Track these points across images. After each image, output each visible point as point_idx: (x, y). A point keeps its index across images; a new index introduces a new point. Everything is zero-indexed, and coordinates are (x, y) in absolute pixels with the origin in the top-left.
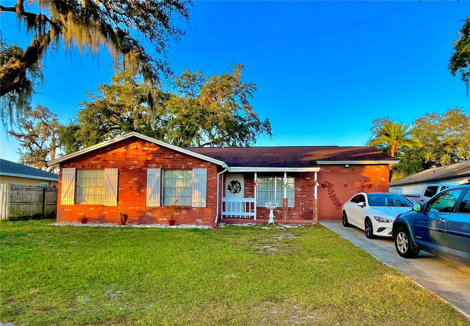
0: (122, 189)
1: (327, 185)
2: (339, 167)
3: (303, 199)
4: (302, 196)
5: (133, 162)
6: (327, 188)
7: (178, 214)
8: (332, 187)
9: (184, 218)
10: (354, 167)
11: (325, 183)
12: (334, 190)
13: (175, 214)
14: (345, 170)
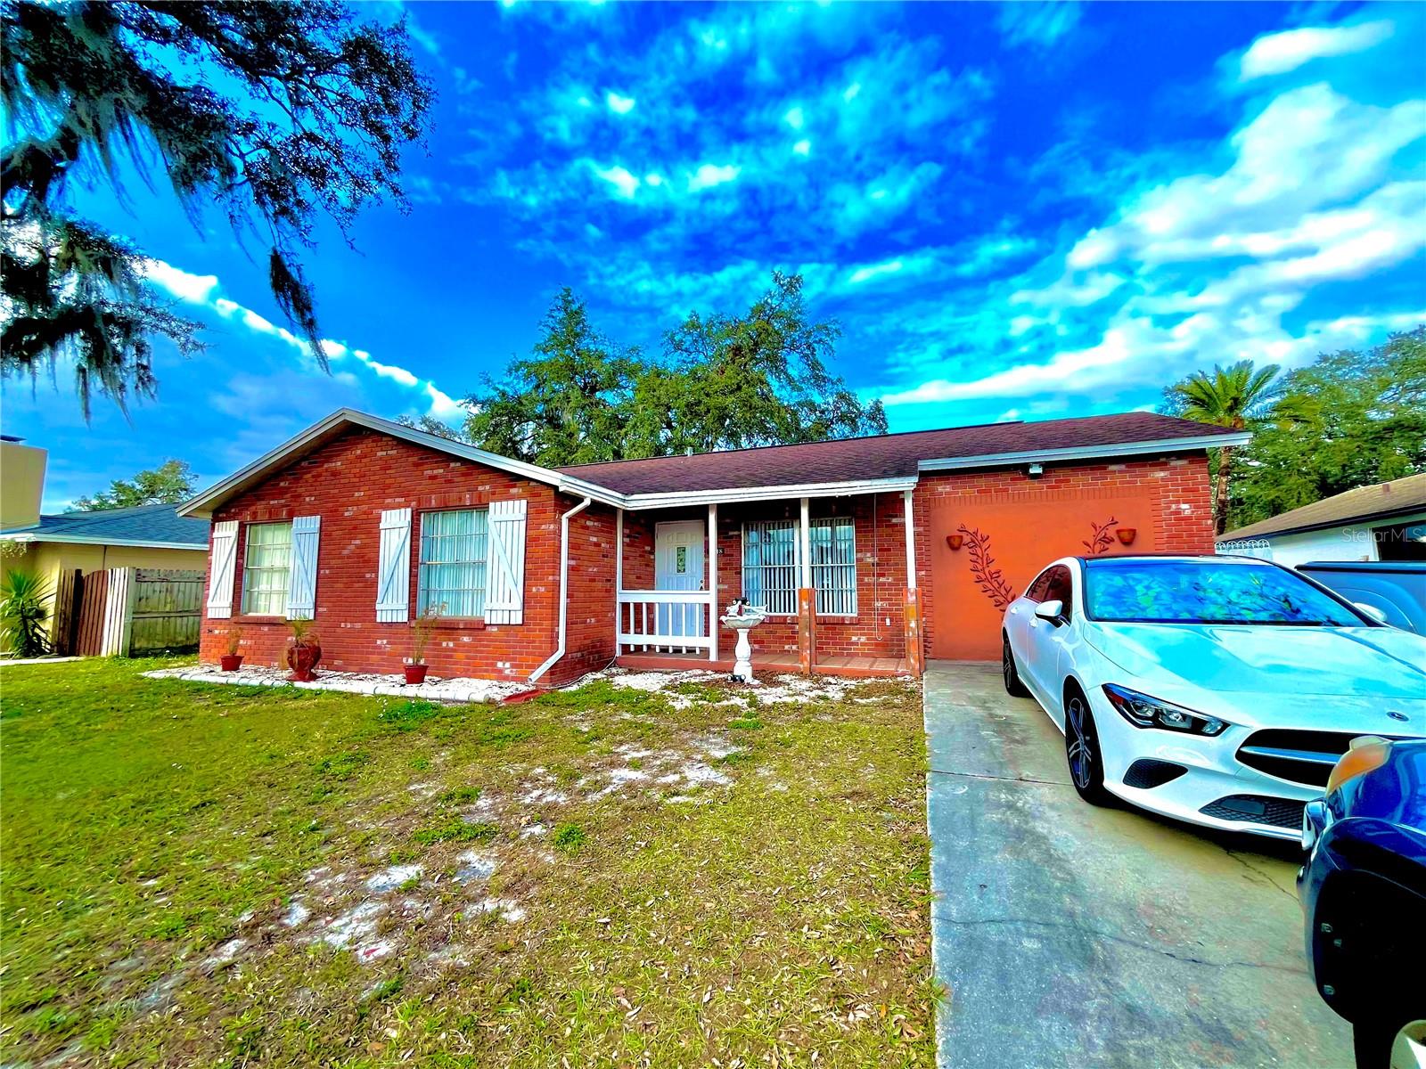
0: (327, 572)
1: (967, 539)
2: (1007, 477)
3: (887, 590)
4: (882, 580)
5: (353, 495)
6: (965, 550)
7: (451, 644)
8: (985, 546)
9: (467, 658)
10: (1061, 474)
11: (960, 534)
12: (992, 558)
13: (444, 644)
14: (1027, 485)
